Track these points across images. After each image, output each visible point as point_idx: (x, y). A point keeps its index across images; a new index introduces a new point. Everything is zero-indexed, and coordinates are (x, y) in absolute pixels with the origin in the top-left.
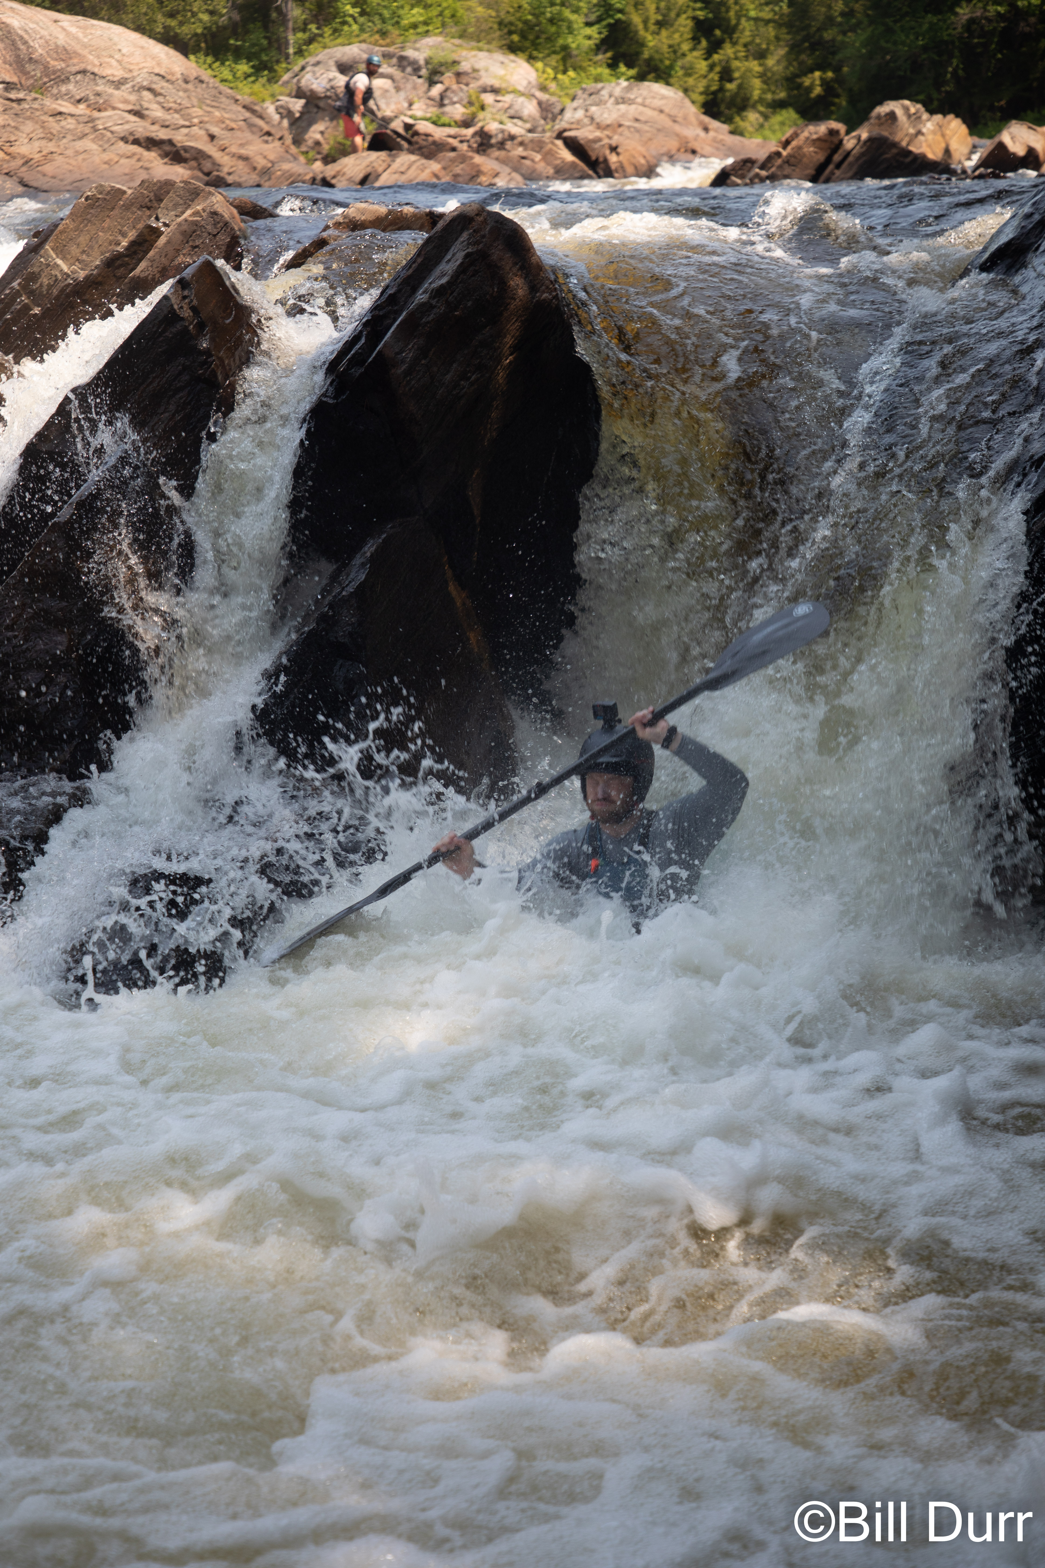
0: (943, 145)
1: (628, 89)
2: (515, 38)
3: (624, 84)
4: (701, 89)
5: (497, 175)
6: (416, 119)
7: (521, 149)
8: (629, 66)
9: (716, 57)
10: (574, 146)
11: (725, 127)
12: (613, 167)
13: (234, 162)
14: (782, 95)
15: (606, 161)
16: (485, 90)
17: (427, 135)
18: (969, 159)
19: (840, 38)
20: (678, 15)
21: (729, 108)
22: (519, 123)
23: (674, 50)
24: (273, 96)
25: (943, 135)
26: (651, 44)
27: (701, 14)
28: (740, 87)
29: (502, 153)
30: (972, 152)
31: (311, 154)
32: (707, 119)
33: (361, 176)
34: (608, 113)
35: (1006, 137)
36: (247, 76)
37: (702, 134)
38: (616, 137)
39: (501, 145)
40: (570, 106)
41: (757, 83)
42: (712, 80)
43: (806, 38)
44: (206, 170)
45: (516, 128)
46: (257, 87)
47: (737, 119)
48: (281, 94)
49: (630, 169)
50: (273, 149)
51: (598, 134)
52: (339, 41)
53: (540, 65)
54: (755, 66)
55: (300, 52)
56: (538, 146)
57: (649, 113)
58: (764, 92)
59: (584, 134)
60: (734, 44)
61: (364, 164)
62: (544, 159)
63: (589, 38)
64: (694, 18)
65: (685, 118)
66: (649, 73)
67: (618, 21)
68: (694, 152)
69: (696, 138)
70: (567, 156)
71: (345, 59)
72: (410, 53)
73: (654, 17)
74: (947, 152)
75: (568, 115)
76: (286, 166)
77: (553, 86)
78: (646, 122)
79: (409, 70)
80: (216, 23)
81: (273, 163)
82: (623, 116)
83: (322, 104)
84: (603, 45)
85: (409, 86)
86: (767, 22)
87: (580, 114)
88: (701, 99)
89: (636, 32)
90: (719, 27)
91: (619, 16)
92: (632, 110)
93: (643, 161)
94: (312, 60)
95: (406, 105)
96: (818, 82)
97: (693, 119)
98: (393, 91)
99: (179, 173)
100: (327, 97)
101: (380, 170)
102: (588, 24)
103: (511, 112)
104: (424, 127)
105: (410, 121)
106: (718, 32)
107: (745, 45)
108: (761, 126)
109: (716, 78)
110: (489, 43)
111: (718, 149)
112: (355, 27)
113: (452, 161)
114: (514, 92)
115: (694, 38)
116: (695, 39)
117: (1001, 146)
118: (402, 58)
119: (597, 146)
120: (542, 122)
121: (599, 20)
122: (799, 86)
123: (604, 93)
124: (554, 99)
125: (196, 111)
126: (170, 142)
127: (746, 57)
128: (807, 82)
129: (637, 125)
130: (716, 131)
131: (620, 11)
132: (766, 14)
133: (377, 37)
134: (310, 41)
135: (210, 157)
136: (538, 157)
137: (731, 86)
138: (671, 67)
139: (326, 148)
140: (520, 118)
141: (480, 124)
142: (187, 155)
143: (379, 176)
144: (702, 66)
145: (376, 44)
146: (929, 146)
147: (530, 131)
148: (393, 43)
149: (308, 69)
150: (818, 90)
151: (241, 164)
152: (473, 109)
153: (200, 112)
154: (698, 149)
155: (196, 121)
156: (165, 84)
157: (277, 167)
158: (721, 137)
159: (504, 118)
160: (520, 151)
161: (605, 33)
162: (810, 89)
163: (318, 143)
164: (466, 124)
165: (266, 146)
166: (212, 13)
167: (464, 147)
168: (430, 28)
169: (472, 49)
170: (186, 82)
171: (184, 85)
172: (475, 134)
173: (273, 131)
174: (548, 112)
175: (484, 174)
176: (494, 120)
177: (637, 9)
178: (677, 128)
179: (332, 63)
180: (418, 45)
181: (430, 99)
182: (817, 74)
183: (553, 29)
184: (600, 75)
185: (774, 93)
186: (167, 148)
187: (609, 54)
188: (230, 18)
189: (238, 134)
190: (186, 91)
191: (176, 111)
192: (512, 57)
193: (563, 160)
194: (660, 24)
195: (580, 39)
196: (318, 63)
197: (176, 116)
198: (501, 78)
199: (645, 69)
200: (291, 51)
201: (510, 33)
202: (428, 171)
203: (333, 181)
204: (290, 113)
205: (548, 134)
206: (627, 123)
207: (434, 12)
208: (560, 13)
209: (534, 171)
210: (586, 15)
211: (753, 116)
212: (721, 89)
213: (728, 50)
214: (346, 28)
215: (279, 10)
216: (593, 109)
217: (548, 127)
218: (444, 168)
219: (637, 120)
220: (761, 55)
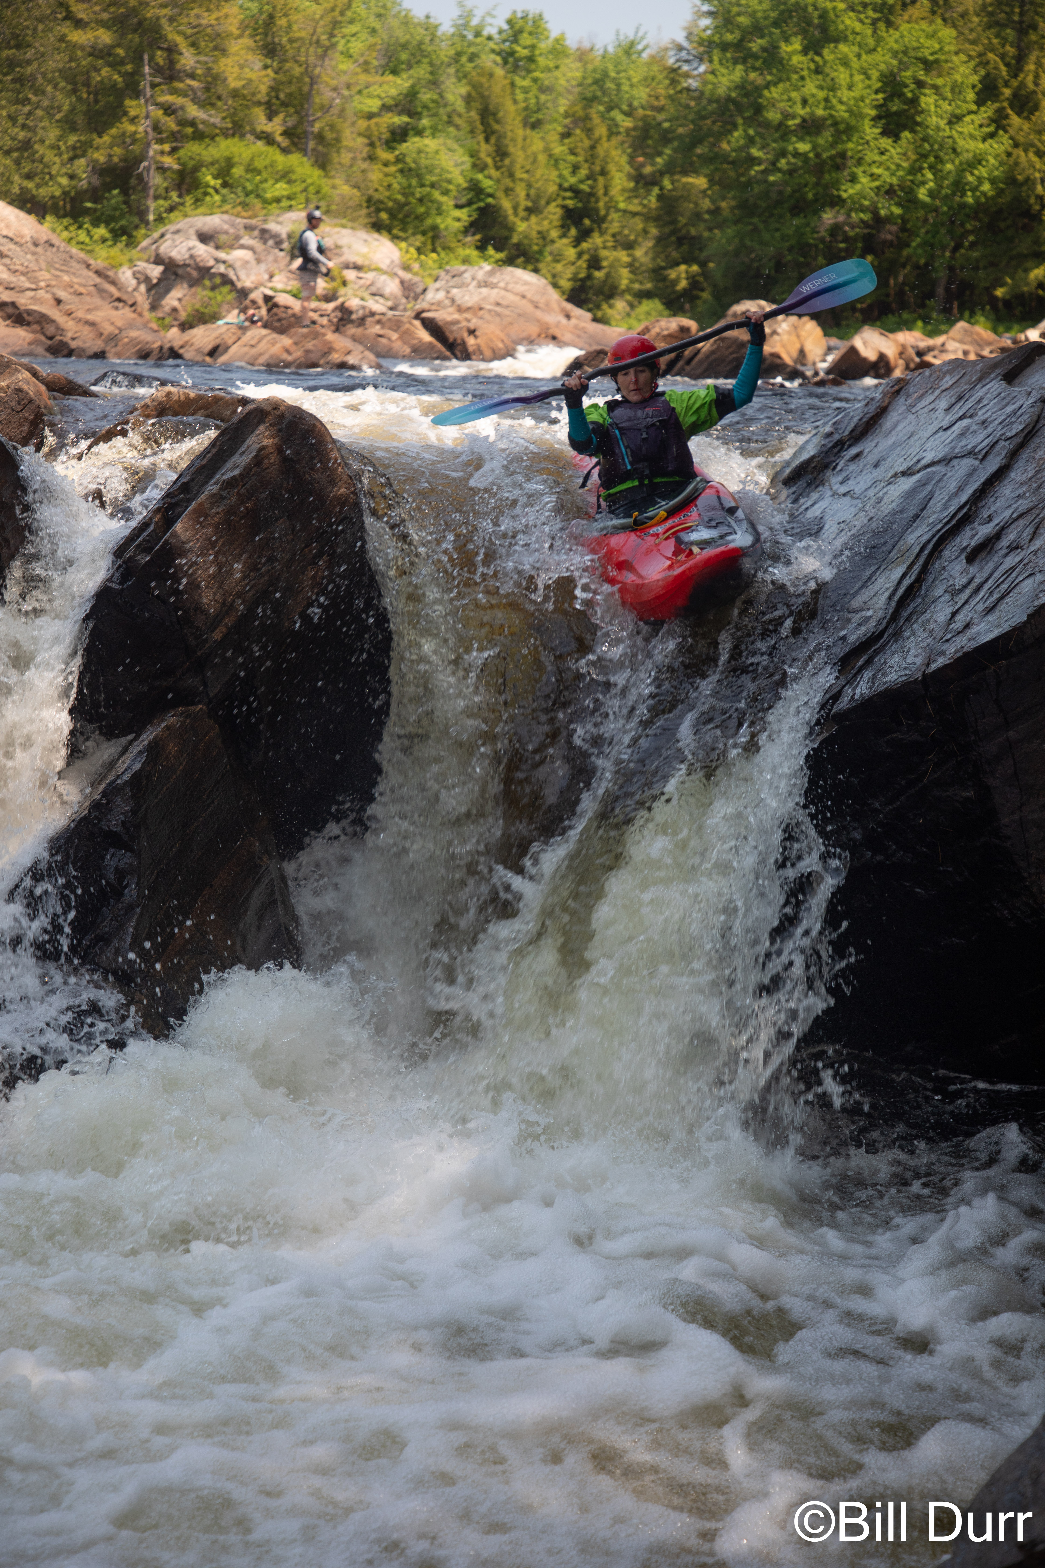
0: (798, 346)
1: (491, 273)
2: (384, 216)
3: (487, 267)
4: (570, 276)
5: (349, 353)
6: (276, 291)
7: (378, 327)
8: (498, 249)
9: (585, 245)
10: (432, 326)
11: (588, 315)
12: (471, 349)
13: (80, 327)
14: (649, 286)
15: (464, 343)
16: (347, 267)
17: (287, 308)
18: (824, 361)
19: (706, 234)
20: (548, 203)
21: (596, 294)
22: (381, 300)
23: (543, 236)
24: (131, 261)
25: (798, 336)
26: (520, 229)
27: (570, 203)
28: (608, 275)
29: (360, 330)
30: (826, 354)
31: (168, 320)
32: (569, 306)
33: (209, 347)
34: (469, 296)
35: (858, 342)
36: (104, 240)
37: (564, 321)
38: (474, 321)
39: (362, 321)
40: (433, 286)
41: (625, 273)
42: (580, 267)
43: (673, 232)
44: (49, 334)
45: (377, 305)
46: (115, 251)
47: (605, 306)
48: (139, 259)
49: (488, 353)
50: (124, 314)
51: (456, 316)
52: (200, 210)
53: (403, 245)
54: (623, 256)
55: (160, 219)
56: (396, 324)
57: (511, 298)
58: (632, 281)
59: (442, 316)
60: (602, 233)
61: (214, 335)
62: (401, 338)
63: (458, 220)
64: (564, 207)
65: (547, 304)
66: (518, 257)
67: (488, 205)
68: (554, 338)
69: (558, 324)
70: (426, 337)
71: (205, 229)
72: (272, 226)
73: (524, 203)
74: (802, 352)
75: (430, 296)
76: (134, 334)
77: (416, 266)
78: (507, 307)
79: (271, 242)
80: (75, 187)
81: (121, 330)
82: (484, 299)
83: (180, 271)
84: (473, 227)
85: (270, 258)
86: (635, 214)
87: (441, 295)
88: (566, 284)
89: (506, 217)
90: (588, 217)
91: (490, 200)
92: (494, 294)
93: (501, 345)
94: (172, 228)
95: (266, 277)
96: (683, 275)
97: (555, 306)
98: (254, 262)
99: (21, 336)
100: (186, 265)
101: (230, 342)
102: (458, 207)
103: (373, 289)
104: (283, 299)
105: (269, 293)
106: (587, 222)
107: (614, 236)
108: (628, 315)
109: (585, 265)
110: (353, 220)
111: (579, 336)
112: (217, 198)
113: (305, 336)
114: (377, 269)
115: (562, 226)
116: (564, 227)
117: (853, 350)
118: (264, 231)
119: (455, 328)
120: (404, 300)
121: (469, 203)
122: (665, 279)
123: (467, 276)
124: (416, 279)
125: (44, 275)
126: (13, 304)
127: (615, 248)
128: (672, 274)
129: (498, 309)
130: (578, 318)
131: (490, 195)
132: (634, 206)
133: (239, 208)
134: (171, 209)
135: (53, 321)
136: (395, 336)
137: (599, 275)
138: (540, 252)
139: (183, 315)
140: (381, 295)
141: (340, 300)
142: (30, 319)
143: (227, 348)
144: (571, 253)
145: (238, 215)
146: (784, 346)
147: (391, 309)
148: (255, 216)
149: (168, 236)
150: (683, 284)
151: (86, 330)
152: (335, 284)
153: (47, 276)
154: (558, 335)
155: (42, 284)
156: (12, 246)
157: (124, 334)
158: (583, 324)
159: (366, 295)
160: (377, 329)
161: (475, 216)
162: (675, 282)
163: (175, 310)
164: (328, 298)
165: (114, 313)
166: (72, 177)
167: (324, 321)
168: (293, 203)
169: (336, 225)
170: (36, 245)
171: (33, 248)
172: (335, 309)
173: (124, 297)
174: (410, 291)
175: (336, 351)
176: (356, 296)
177: (507, 195)
178: (539, 314)
179: (192, 232)
180: (280, 219)
181: (291, 272)
182: (683, 267)
183: (422, 210)
184: (469, 256)
185: (641, 283)
186: (10, 310)
187: (478, 237)
188: (89, 183)
189: (87, 299)
190: (34, 254)
191: (23, 274)
192: (376, 235)
193: (420, 340)
194: (530, 211)
195: (449, 221)
196: (178, 232)
197: (23, 278)
198: (364, 256)
199: (514, 252)
200: (151, 217)
201: (378, 210)
202: (278, 346)
203: (181, 351)
204: (147, 279)
205: (408, 313)
206: (488, 307)
207: (298, 188)
208: (429, 194)
209: (390, 349)
210: (456, 198)
211: (620, 305)
212: (589, 277)
213: (596, 240)
214: (208, 198)
215: (140, 177)
216: (455, 291)
217: (409, 306)
218: (296, 344)
219: (498, 304)
220: (629, 246)
